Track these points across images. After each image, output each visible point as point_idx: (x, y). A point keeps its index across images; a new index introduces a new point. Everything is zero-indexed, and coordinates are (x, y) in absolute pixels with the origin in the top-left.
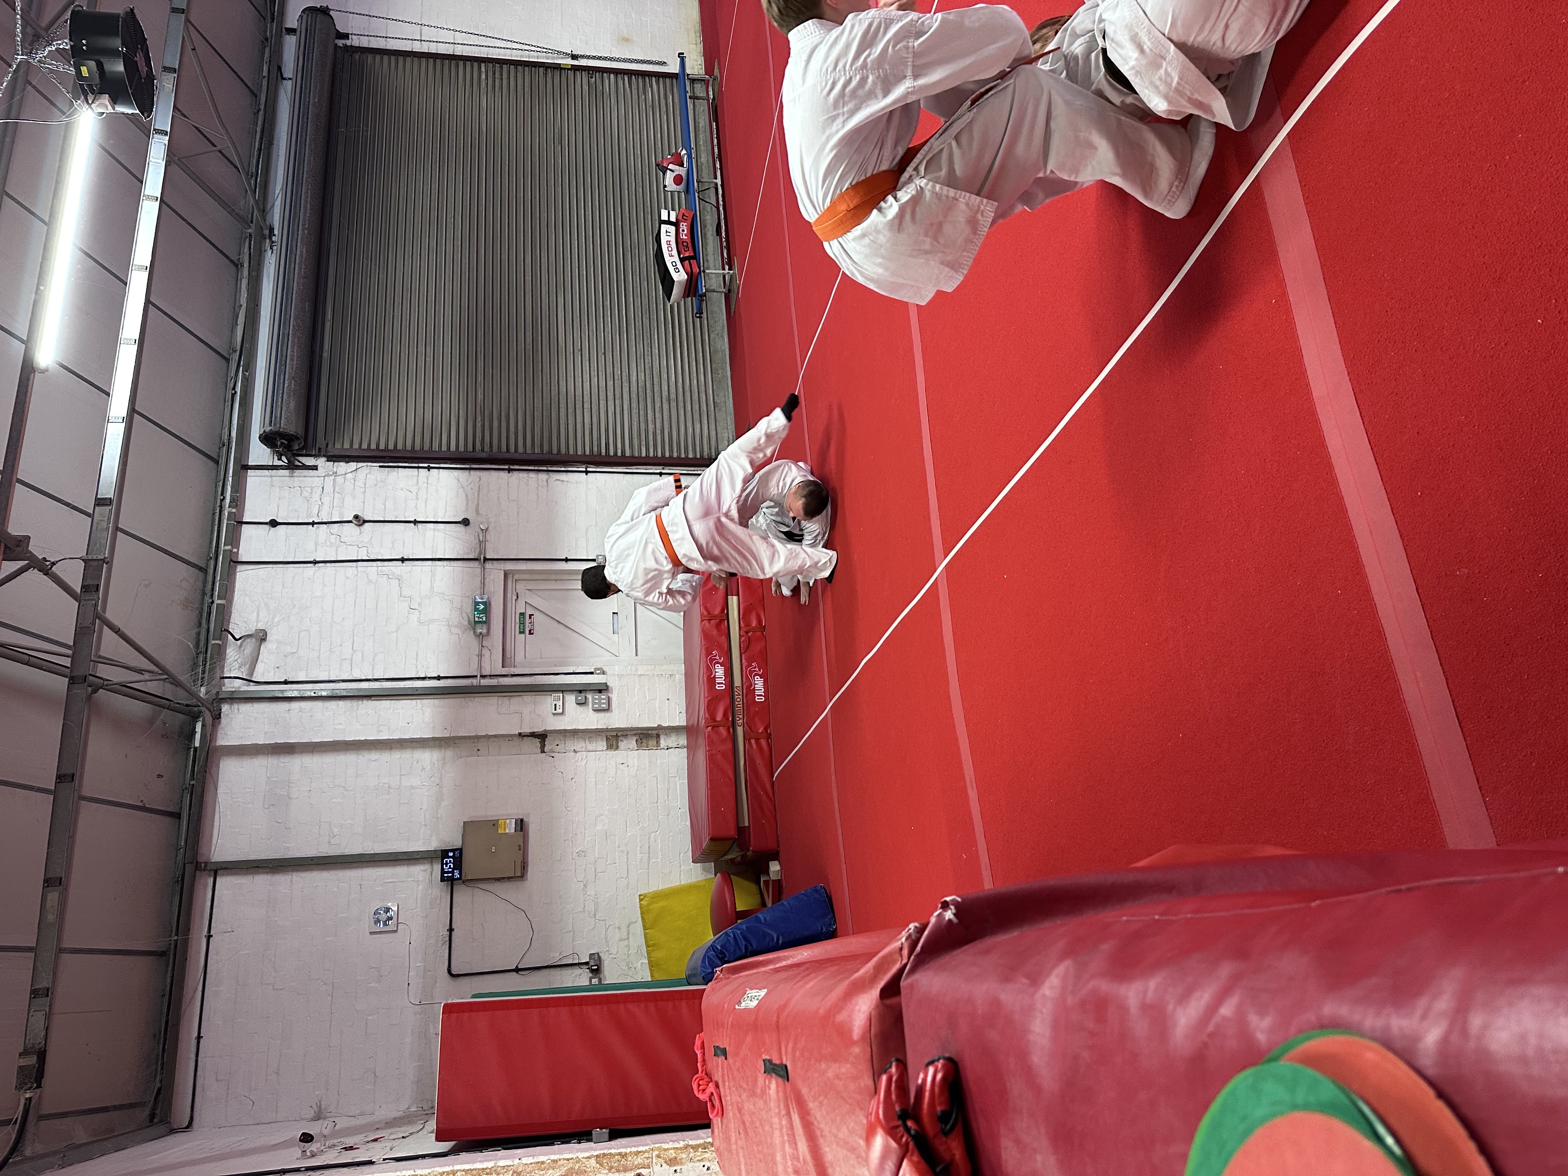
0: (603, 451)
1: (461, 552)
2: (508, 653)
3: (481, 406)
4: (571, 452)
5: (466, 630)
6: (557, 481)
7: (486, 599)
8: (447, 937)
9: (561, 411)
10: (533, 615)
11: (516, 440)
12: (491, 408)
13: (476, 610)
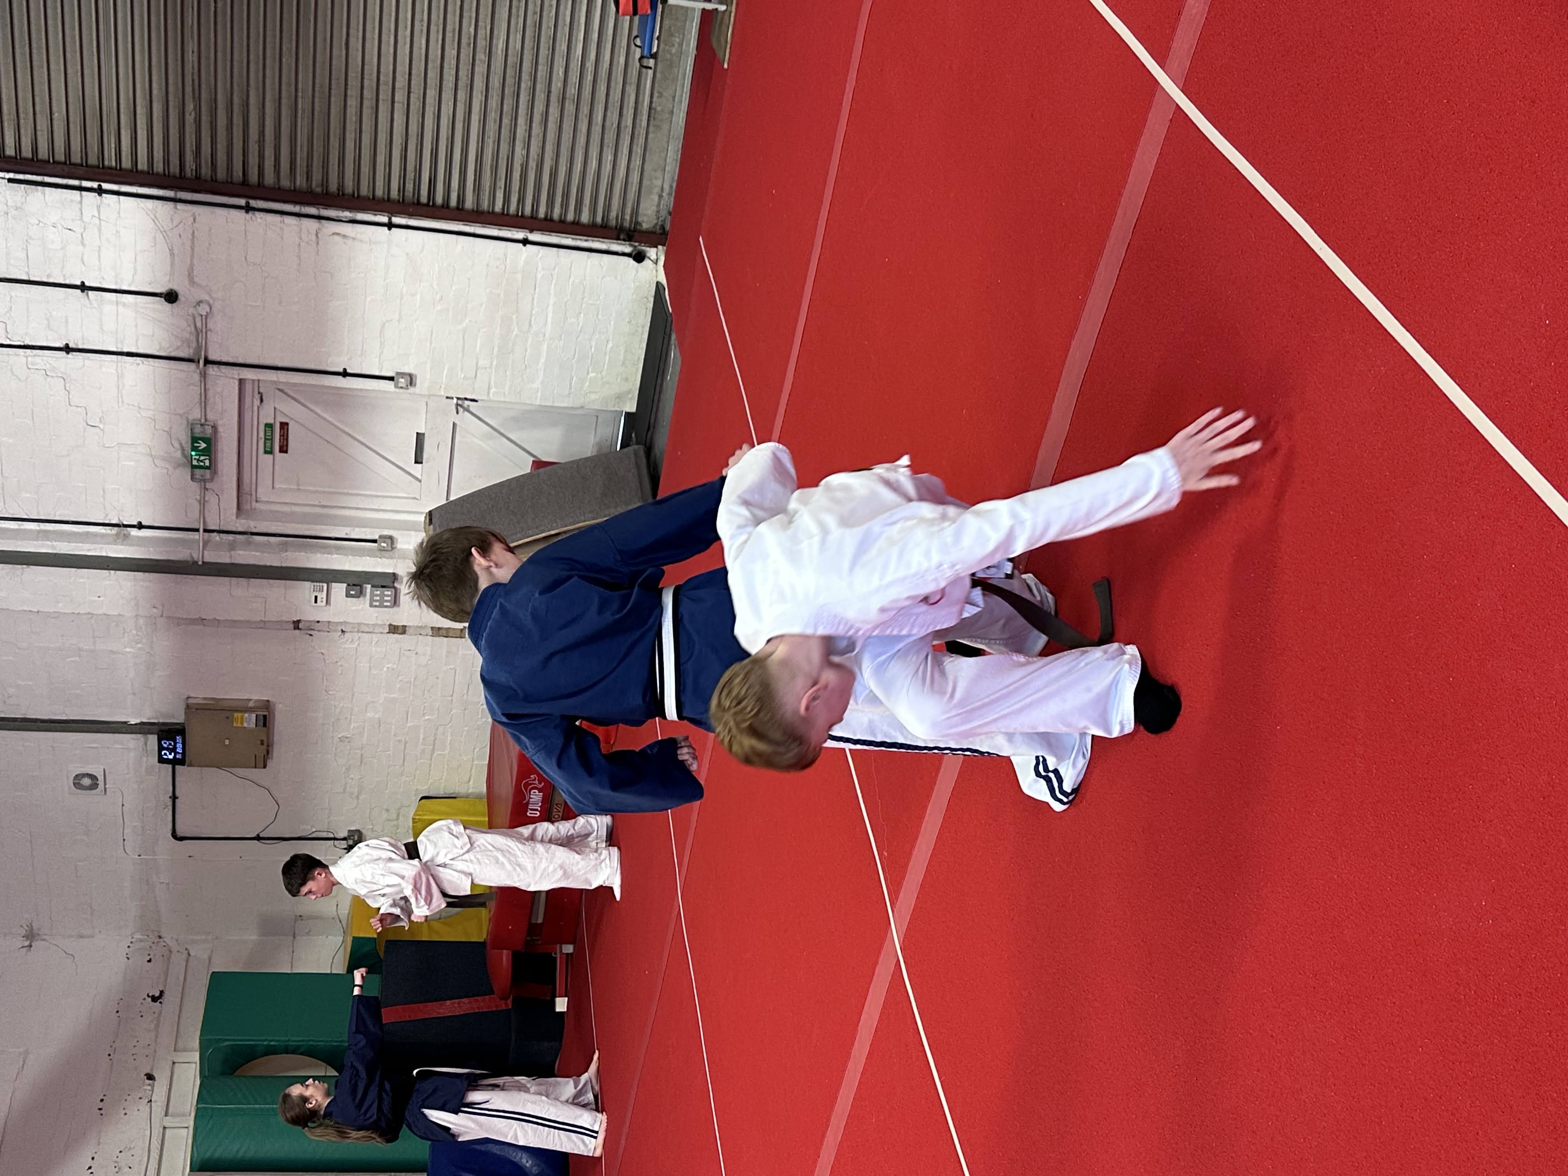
0: (424, 192)
1: (165, 344)
2: (246, 488)
3: (193, 80)
4: (364, 191)
5: (178, 466)
6: (336, 237)
7: (209, 430)
8: (170, 803)
9: (349, 103)
10: (287, 424)
11: (261, 157)
12: (213, 86)
13: (194, 449)
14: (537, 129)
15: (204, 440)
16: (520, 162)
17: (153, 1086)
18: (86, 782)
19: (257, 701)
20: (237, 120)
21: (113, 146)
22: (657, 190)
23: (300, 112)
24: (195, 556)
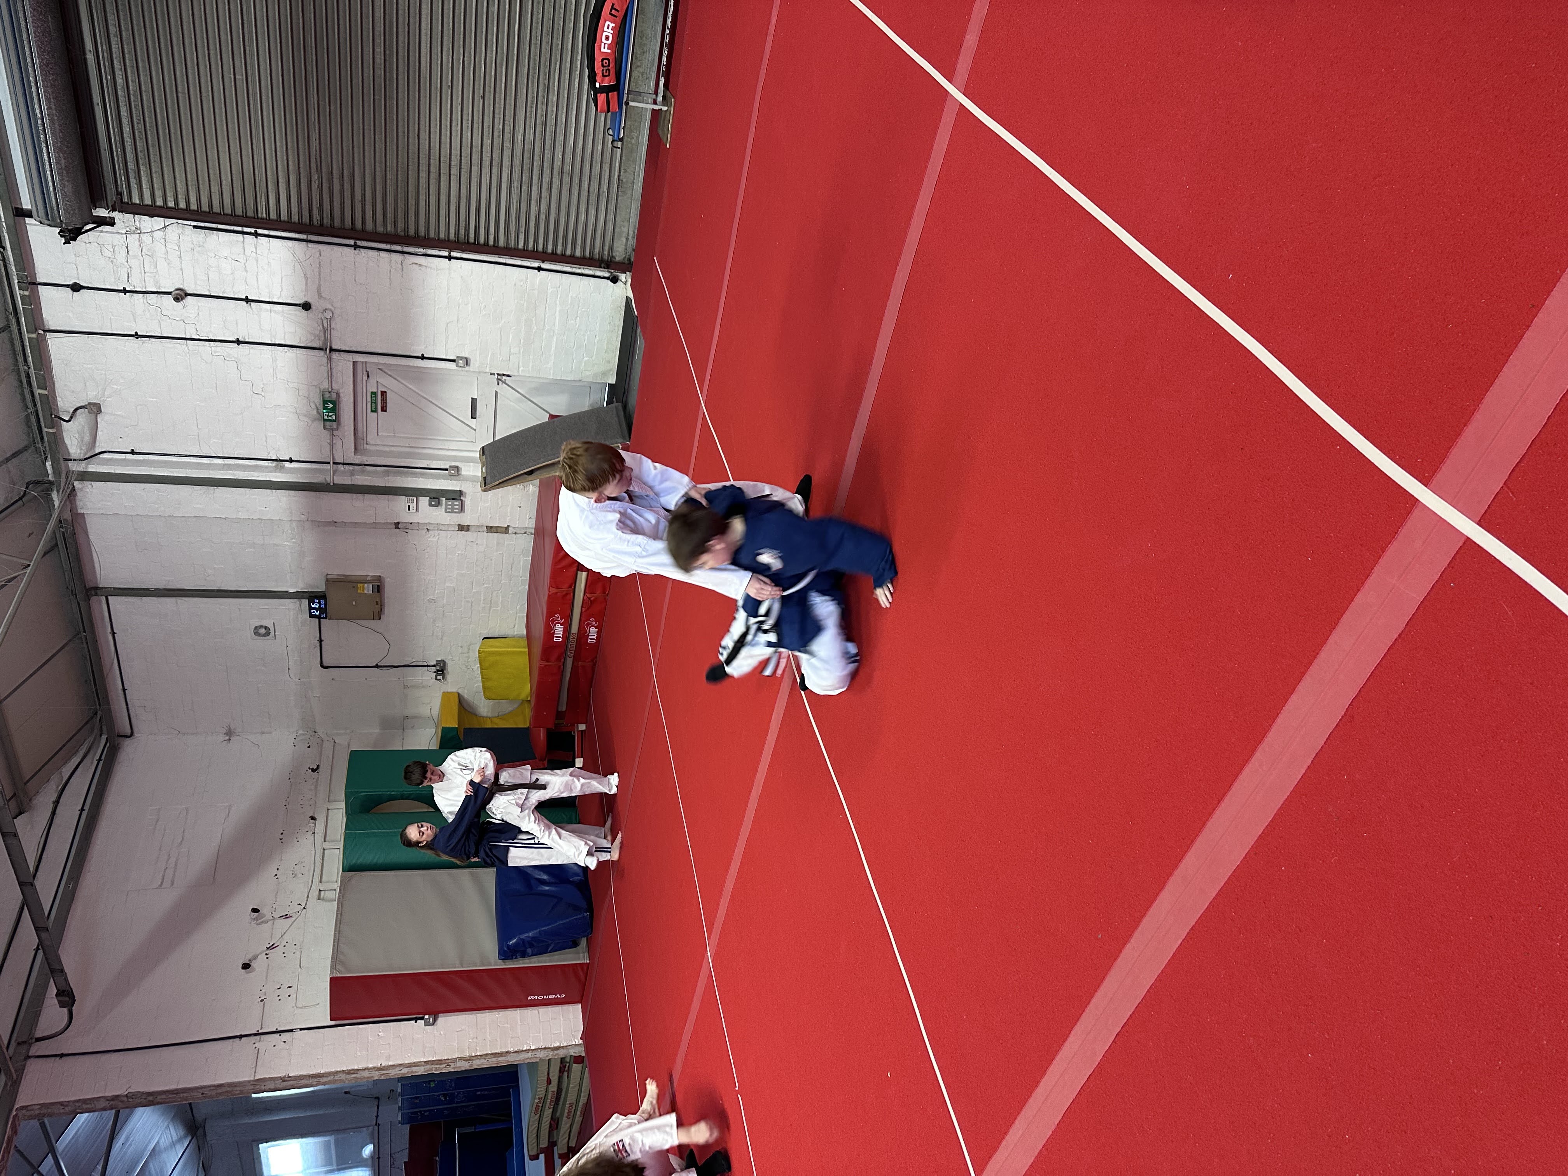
0: (472, 235)
1: (304, 339)
2: (360, 434)
3: (316, 162)
4: (432, 235)
5: (315, 420)
6: (414, 265)
7: (334, 396)
8: (318, 645)
9: (421, 175)
10: (386, 392)
11: (364, 211)
12: (330, 162)
13: (325, 408)
14: (545, 194)
15: (331, 402)
16: (535, 215)
17: (315, 824)
18: (262, 631)
19: (372, 576)
20: (347, 186)
21: (264, 204)
22: (625, 235)
23: (388, 181)
24: (328, 480)
